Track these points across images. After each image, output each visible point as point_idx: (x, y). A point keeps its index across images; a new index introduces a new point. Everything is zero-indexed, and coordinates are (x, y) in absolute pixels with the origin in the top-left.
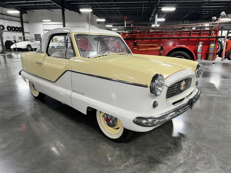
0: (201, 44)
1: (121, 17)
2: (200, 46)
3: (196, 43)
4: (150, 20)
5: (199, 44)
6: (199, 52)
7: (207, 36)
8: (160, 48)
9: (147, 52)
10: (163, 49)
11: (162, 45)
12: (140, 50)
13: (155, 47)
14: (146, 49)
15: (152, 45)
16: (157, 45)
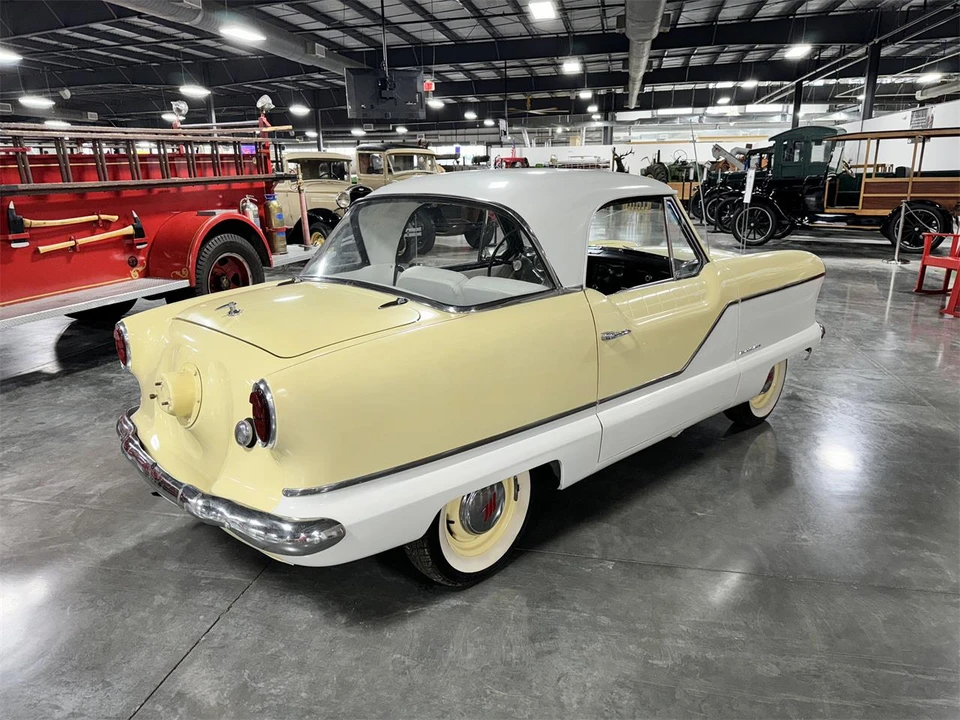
0: (251, 201)
8: (129, 230)
9: (75, 256)
10: (143, 236)
11: (136, 216)
12: (43, 249)
13: (107, 226)
14: (72, 243)
15: (95, 217)
16: (116, 218)
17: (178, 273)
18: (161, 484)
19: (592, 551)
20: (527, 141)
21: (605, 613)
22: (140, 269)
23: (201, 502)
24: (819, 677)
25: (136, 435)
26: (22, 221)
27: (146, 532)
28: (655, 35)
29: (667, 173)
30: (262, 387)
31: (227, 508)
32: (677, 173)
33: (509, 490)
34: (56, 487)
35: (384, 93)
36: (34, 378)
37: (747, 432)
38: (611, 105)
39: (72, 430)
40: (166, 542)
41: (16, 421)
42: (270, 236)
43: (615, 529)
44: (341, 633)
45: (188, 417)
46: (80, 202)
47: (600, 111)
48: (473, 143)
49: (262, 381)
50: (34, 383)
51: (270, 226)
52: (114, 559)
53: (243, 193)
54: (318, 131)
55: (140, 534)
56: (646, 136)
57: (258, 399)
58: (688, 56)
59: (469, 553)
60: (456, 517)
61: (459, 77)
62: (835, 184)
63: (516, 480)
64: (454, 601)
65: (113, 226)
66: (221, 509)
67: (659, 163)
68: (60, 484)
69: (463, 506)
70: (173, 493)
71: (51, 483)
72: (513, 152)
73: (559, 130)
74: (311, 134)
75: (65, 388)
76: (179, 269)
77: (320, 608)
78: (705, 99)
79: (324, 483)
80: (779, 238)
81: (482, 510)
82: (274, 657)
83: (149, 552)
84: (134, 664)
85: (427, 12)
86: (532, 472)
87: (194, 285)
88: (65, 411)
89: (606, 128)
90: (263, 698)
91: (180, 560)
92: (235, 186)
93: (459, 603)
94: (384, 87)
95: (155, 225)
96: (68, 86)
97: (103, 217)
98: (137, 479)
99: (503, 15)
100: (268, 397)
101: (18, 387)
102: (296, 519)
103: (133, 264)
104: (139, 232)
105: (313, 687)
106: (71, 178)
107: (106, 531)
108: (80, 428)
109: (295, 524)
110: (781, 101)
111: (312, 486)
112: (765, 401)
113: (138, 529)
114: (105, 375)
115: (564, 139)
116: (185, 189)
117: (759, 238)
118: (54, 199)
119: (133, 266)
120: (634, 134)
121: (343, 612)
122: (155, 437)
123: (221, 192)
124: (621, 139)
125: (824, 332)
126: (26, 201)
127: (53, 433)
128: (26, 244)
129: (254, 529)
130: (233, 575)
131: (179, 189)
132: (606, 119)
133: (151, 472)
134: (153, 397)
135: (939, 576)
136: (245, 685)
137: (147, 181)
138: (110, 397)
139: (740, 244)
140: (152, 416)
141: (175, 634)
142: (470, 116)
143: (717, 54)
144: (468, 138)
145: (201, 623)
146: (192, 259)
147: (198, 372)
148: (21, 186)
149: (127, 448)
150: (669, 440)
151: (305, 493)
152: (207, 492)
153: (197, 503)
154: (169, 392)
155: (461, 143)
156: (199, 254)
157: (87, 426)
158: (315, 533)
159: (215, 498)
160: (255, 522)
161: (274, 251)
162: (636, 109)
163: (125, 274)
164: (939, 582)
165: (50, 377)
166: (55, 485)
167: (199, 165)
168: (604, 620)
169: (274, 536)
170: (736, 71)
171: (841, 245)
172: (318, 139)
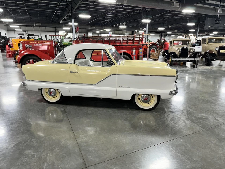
0: (135, 49)
1: (28, 17)
2: (134, 51)
3: (131, 49)
4: (60, 23)
5: (133, 50)
6: (134, 55)
7: (137, 44)
51: (139, 54)
59: (49, 98)
63: (59, 91)
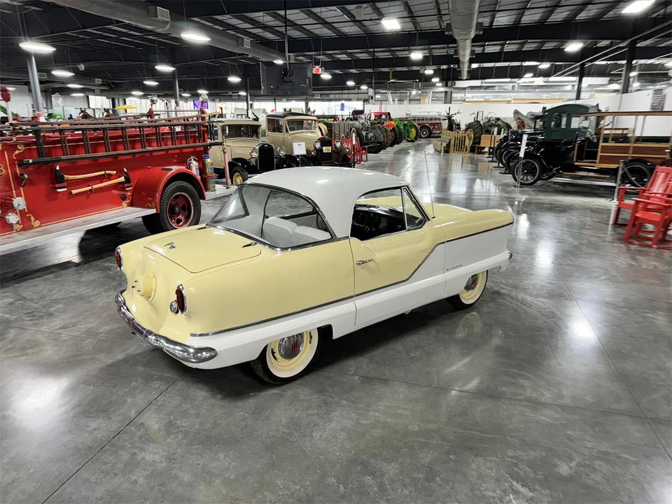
0: (194, 160)
2: (195, 164)
5: (191, 162)
8: (122, 179)
9: (92, 195)
10: (130, 182)
11: (126, 170)
12: (74, 192)
13: (109, 177)
14: (90, 188)
15: (103, 173)
16: (115, 172)
17: (149, 205)
18: (136, 328)
19: (350, 371)
20: (391, 99)
21: (346, 399)
22: (128, 201)
23: (154, 338)
24: (436, 432)
25: (124, 304)
26: (63, 177)
27: (128, 352)
28: (472, 36)
29: (482, 128)
30: (181, 287)
31: (165, 341)
32: (489, 128)
33: (306, 338)
34: (83, 327)
35: (285, 79)
36: (66, 265)
37: (459, 312)
38: (449, 77)
39: (89, 297)
40: (138, 357)
41: (60, 290)
42: (204, 180)
43: (365, 360)
44: (219, 402)
45: (150, 297)
46: (95, 165)
47: (442, 80)
48: (354, 100)
49: (181, 285)
50: (67, 268)
51: (206, 174)
52: (113, 365)
53: (189, 155)
54: (247, 92)
55: (125, 353)
56: (476, 97)
57: (179, 293)
58: (503, 45)
59: (282, 368)
60: (276, 350)
61: (343, 57)
62: (584, 145)
63: (310, 333)
64: (275, 391)
65: (113, 177)
66: (162, 341)
67: (477, 121)
68: (85, 325)
69: (280, 345)
70: (141, 333)
71: (81, 325)
72: (380, 108)
73: (414, 92)
74: (243, 93)
75: (86, 272)
76: (150, 202)
77: (210, 391)
78: (517, 73)
79: (210, 331)
80: (546, 179)
81: (292, 347)
82: (185, 411)
83: (129, 362)
84: (122, 411)
85: (319, 17)
86: (319, 329)
87: (159, 212)
88: (87, 285)
89: (446, 92)
90: (179, 427)
91: (145, 366)
92: (184, 150)
93: (277, 392)
94: (285, 74)
95: (136, 176)
96: (83, 62)
97: (107, 172)
98: (124, 325)
99: (371, 20)
100: (183, 292)
101: (59, 270)
102: (196, 347)
103: (124, 198)
104: (128, 180)
105: (201, 424)
106: (90, 151)
107: (109, 351)
108: (93, 296)
109: (195, 349)
110: (572, 75)
111: (205, 333)
112: (473, 294)
113: (124, 351)
114: (107, 264)
115: (418, 98)
116: (154, 154)
117: (530, 179)
118: (80, 163)
119: (124, 200)
120: (468, 95)
121: (220, 393)
122: (134, 305)
123: (177, 154)
124: (459, 98)
125: (511, 256)
126: (65, 164)
127: (81, 298)
128: (65, 189)
129: (177, 351)
130: (170, 374)
131: (151, 154)
132: (446, 86)
133: (131, 322)
134: (133, 287)
135: (522, 392)
136: (171, 421)
137: (132, 151)
138: (110, 278)
139: (517, 184)
140: (133, 295)
141: (141, 399)
142: (351, 83)
143: (523, 44)
144: (351, 96)
145: (154, 395)
146: (158, 195)
147: (154, 277)
148: (63, 157)
149: (120, 310)
150: (403, 315)
151: (201, 335)
152: (157, 333)
153: (151, 338)
154: (140, 285)
155: (346, 100)
156: (162, 194)
157: (98, 294)
158: (204, 353)
159: (160, 336)
160: (178, 348)
161: (207, 189)
162: (466, 79)
163: (120, 204)
164: (520, 395)
165: (77, 265)
166: (83, 326)
167: (163, 139)
168: (345, 402)
169: (186, 354)
170: (538, 55)
171: (585, 186)
172: (247, 96)
